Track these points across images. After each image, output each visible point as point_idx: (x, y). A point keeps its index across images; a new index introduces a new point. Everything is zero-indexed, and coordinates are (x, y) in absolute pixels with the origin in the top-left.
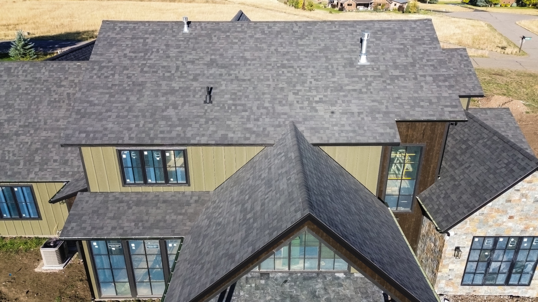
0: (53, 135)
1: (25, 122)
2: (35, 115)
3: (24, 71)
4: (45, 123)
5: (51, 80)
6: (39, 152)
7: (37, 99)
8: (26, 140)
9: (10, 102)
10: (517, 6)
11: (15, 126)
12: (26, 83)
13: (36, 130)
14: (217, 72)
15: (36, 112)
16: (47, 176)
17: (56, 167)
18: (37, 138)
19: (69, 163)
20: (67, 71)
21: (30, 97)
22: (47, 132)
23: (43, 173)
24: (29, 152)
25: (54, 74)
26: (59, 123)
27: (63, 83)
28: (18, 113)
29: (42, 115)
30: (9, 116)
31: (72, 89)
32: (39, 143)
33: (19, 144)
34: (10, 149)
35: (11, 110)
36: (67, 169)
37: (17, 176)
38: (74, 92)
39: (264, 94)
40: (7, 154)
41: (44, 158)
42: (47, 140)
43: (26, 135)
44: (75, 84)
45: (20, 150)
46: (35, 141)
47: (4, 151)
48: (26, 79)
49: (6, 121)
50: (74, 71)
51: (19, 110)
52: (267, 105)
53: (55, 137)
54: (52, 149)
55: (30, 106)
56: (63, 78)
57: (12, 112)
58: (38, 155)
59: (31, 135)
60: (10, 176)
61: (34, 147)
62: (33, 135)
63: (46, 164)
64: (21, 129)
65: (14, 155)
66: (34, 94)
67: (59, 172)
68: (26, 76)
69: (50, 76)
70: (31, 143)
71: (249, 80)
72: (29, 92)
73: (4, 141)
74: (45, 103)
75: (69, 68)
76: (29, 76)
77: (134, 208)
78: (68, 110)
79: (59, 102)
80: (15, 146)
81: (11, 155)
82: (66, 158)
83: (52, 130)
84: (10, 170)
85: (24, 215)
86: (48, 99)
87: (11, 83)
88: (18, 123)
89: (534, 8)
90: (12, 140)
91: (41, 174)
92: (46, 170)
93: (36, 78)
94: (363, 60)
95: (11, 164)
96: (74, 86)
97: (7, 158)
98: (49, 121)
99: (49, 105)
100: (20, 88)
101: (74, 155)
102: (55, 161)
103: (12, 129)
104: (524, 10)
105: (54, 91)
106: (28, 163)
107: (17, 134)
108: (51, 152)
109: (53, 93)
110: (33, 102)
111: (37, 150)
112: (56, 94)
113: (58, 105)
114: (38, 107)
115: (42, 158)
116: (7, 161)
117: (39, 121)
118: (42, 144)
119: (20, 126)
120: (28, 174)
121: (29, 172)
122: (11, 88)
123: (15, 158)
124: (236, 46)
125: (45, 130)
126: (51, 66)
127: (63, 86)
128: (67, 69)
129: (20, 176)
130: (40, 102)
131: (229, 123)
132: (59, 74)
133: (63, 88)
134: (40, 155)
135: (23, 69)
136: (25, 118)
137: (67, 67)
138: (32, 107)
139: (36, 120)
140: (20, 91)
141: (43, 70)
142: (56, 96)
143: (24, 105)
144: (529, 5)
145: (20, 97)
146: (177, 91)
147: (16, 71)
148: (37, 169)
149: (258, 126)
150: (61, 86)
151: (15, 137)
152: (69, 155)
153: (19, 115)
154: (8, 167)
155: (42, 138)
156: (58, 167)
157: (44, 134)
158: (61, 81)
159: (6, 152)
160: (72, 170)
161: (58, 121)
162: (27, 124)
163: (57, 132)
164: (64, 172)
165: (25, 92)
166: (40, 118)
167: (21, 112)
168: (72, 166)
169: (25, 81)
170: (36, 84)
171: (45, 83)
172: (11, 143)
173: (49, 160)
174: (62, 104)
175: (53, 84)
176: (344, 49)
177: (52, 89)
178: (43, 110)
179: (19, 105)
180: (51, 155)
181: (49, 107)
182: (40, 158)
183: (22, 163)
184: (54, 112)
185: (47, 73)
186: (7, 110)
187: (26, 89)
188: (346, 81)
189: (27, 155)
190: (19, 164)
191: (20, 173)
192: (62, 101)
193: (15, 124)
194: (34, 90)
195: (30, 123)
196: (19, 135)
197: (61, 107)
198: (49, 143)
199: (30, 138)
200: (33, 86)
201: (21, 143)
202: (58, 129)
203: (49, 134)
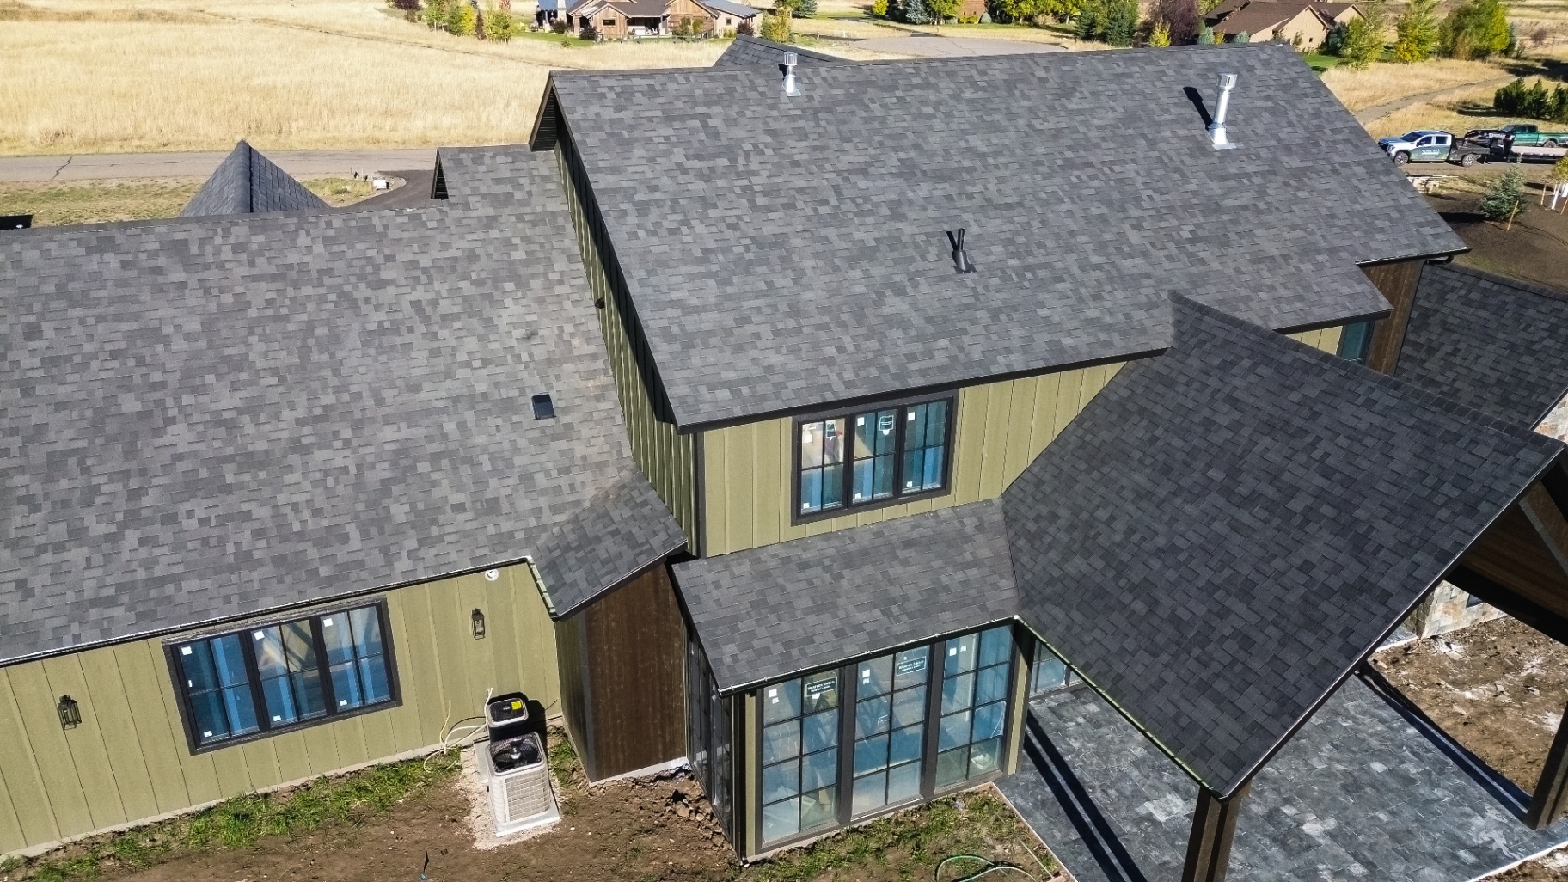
0: (420, 432)
1: (310, 409)
2: (334, 381)
3: (237, 248)
4: (380, 402)
5: (339, 266)
6: (396, 490)
7: (321, 331)
8: (339, 462)
9: (228, 351)
11: (282, 425)
12: (263, 285)
13: (357, 426)
15: (336, 372)
16: (453, 557)
17: (468, 526)
18: (372, 449)
19: (505, 508)
20: (384, 235)
21: (291, 327)
22: (395, 427)
23: (434, 551)
24: (363, 497)
25: (344, 248)
26: (423, 395)
27: (384, 275)
28: (274, 381)
29: (357, 378)
30: (243, 394)
31: (420, 288)
32: (386, 465)
33: (318, 476)
34: (295, 499)
35: (243, 376)
36: (506, 526)
37: (353, 576)
38: (431, 296)
39: (1072, 234)
40: (291, 515)
42: (403, 451)
43: (329, 447)
44: (425, 271)
45: (330, 494)
46: (370, 459)
47: (275, 507)
48: (255, 272)
49: (240, 411)
50: (406, 235)
51: (274, 372)
52: (1095, 259)
53: (429, 439)
54: (435, 476)
56: (380, 260)
57: (251, 383)
58: (397, 501)
59: (347, 442)
60: (330, 581)
61: (373, 477)
62: (355, 442)
63: (434, 521)
64: (306, 430)
65: (317, 513)
66: (304, 317)
67: (482, 539)
68: (252, 263)
69: (337, 257)
70: (359, 467)
72: (284, 311)
73: (262, 475)
74: (354, 340)
75: (386, 227)
76: (260, 261)
78: (434, 353)
79: (395, 330)
80: (307, 485)
81: (306, 515)
82: (489, 494)
83: (410, 418)
84: (324, 560)
85: (343, 703)
86: (356, 326)
87: (207, 291)
88: (286, 414)
90: (290, 468)
91: (430, 554)
92: (440, 539)
93: (291, 266)
94: (1220, 138)
95: (320, 543)
96: (424, 279)
97: (297, 527)
98: (388, 394)
99: (365, 344)
100: (249, 304)
101: (511, 481)
102: (459, 508)
103: (274, 436)
105: (367, 300)
106: (373, 531)
107: (296, 446)
108: (435, 484)
109: (364, 309)
110: (311, 342)
111: (386, 484)
112: (377, 308)
113: (398, 340)
114: (332, 356)
115: (413, 506)
116: (301, 536)
117: (358, 396)
118: (394, 465)
119: (298, 421)
120: (389, 564)
121: (390, 560)
122: (213, 307)
123: (325, 523)
125: (387, 423)
126: (322, 224)
127: (390, 282)
128: (379, 229)
129: (364, 575)
130: (335, 339)
131: (1042, 312)
132: (360, 246)
133: (391, 290)
134: (404, 499)
135: (232, 240)
136: (304, 396)
137: (376, 221)
138: (315, 357)
139: (346, 397)
140: (252, 313)
141: (303, 240)
142: (381, 316)
143: (283, 354)
144: (1017, 19)
145: (259, 330)
146: (875, 249)
147: (209, 249)
148: (412, 544)
150: (382, 284)
151: (295, 459)
152: (494, 482)
153: (281, 389)
154: (313, 553)
155: (388, 447)
156: (475, 524)
157: (388, 433)
158: (377, 268)
159: (287, 510)
160: (522, 525)
161: (416, 388)
162: (318, 411)
163: (427, 422)
164: (500, 535)
165: (270, 312)
166: (354, 389)
167: (282, 380)
168: (515, 515)
169: (255, 278)
170: (296, 286)
171: (327, 280)
172: (289, 478)
173: (439, 510)
174: (408, 338)
175: (353, 279)
176: (1167, 117)
177: (356, 295)
178: (355, 361)
179: (265, 355)
180: (436, 493)
181: (372, 351)
182: (407, 508)
183: (353, 531)
184: (393, 364)
185: (319, 248)
186: (231, 377)
187: (270, 303)
188: (1216, 188)
189: (361, 507)
190: (345, 539)
191: (361, 564)
192: (403, 329)
193: (276, 416)
194: (298, 304)
195: (326, 408)
196: (306, 450)
197: (408, 347)
198: (417, 460)
199: (347, 452)
200: (291, 292)
201: (326, 473)
202: (428, 412)
203: (406, 433)
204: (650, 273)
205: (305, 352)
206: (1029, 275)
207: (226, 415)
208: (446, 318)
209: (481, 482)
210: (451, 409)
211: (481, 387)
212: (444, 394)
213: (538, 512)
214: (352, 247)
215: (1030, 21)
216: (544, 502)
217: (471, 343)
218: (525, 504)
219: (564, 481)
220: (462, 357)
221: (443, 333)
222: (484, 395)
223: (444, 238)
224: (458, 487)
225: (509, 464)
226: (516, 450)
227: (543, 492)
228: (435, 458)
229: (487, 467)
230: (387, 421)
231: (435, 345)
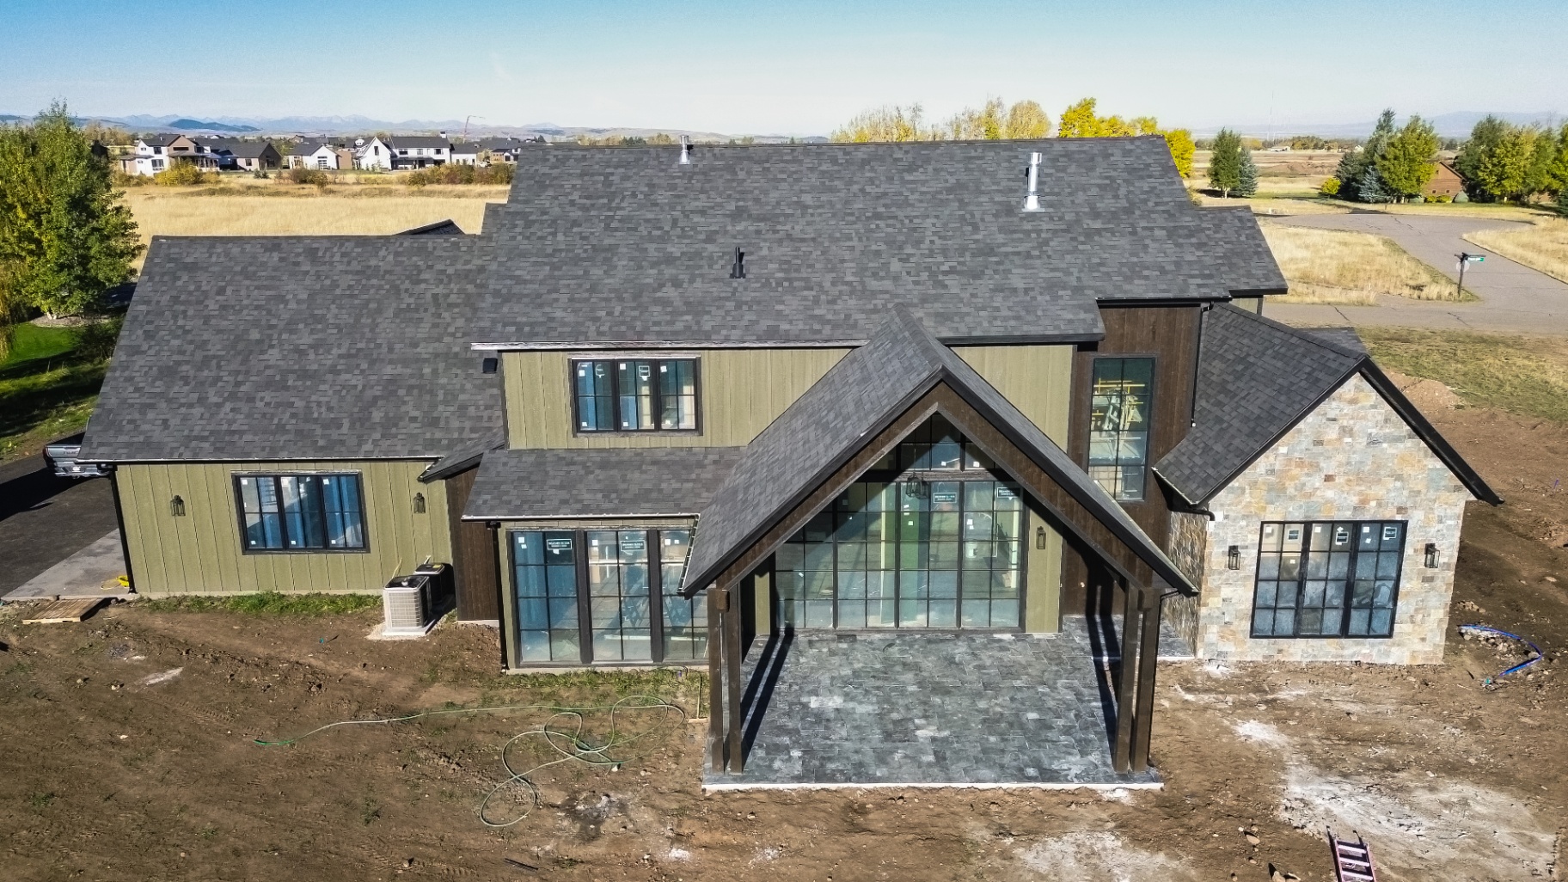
0: (408, 371)
1: (349, 349)
2: (369, 335)
3: (343, 255)
4: (391, 350)
5: (398, 269)
6: (380, 403)
7: (373, 306)
8: (354, 382)
9: (316, 312)
10: (1471, 200)
11: (330, 357)
12: (350, 277)
13: (372, 363)
14: (750, 228)
15: (372, 330)
16: (398, 448)
17: (415, 431)
18: (376, 377)
19: (442, 424)
20: (431, 253)
21: (356, 302)
22: (394, 366)
23: (388, 442)
24: (359, 404)
25: (405, 259)
26: (418, 350)
27: (423, 276)
28: (335, 331)
29: (383, 335)
30: (316, 337)
31: (441, 286)
32: (380, 388)
33: (338, 388)
34: (321, 399)
35: (320, 326)
36: (438, 435)
37: (336, 449)
38: (445, 291)
39: (843, 261)
40: (315, 408)
41: (391, 415)
42: (393, 380)
43: (352, 372)
44: (449, 276)
45: (342, 399)
46: (372, 383)
47: (308, 402)
48: (349, 268)
49: (311, 346)
50: (445, 254)
51: (337, 326)
52: (849, 278)
53: (412, 376)
54: (406, 399)
55: (357, 321)
56: (424, 268)
57: (323, 331)
58: (378, 410)
59: (363, 371)
60: (322, 448)
61: (369, 394)
62: (367, 372)
63: (396, 425)
64: (342, 361)
65: (330, 409)
66: (366, 297)
67: (421, 441)
68: (349, 263)
69: (398, 263)
70: (364, 386)
71: (813, 240)
72: (356, 292)
73: (308, 383)
74: (390, 313)
75: (435, 248)
76: (354, 263)
77: (598, 472)
78: (435, 326)
79: (417, 310)
80: (330, 393)
81: (323, 409)
82: (435, 415)
83: (405, 362)
84: (323, 436)
85: (333, 542)
86: (394, 305)
87: (318, 277)
88: (335, 351)
90: (324, 382)
91: (385, 444)
92: (395, 436)
93: (369, 267)
94: (1032, 204)
95: (325, 426)
96: (445, 280)
97: (316, 415)
98: (397, 346)
99: (396, 315)
100: (338, 286)
101: (452, 409)
102: (413, 419)
103: (324, 362)
104: (1487, 209)
105: (407, 290)
106: (358, 425)
107: (334, 371)
108: (405, 403)
109: (404, 295)
110: (365, 311)
111: (376, 399)
112: (411, 295)
113: (417, 316)
114: (374, 320)
115: (387, 413)
116: (316, 421)
117: (380, 345)
118: (385, 389)
119: (340, 356)
120: (359, 445)
121: (361, 441)
122: (318, 286)
123: (332, 416)
124: (784, 185)
126: (398, 244)
127: (425, 281)
128: (430, 249)
129: (343, 449)
130: (379, 311)
131: (780, 307)
132: (415, 259)
133: (423, 286)
134: (383, 409)
135: (343, 250)
136: (349, 341)
137: (430, 245)
138: (363, 321)
139: (372, 345)
140: (338, 292)
141: (382, 253)
142: (412, 300)
143: (346, 316)
144: (1501, 197)
145: (338, 302)
146: (678, 258)
147: (328, 254)
148: (377, 436)
149: (835, 312)
150: (419, 282)
151: (329, 377)
152: (441, 408)
153: (337, 336)
154: (319, 431)
155: (385, 377)
156: (419, 431)
157: (389, 370)
158: (420, 272)
159: (314, 405)
161: (416, 345)
162: (353, 351)
163: (415, 366)
164: (432, 440)
165: (348, 292)
166: (378, 341)
167: (340, 331)
168: (447, 429)
169: (346, 272)
170: (368, 279)
171: (387, 277)
172: (322, 387)
173: (401, 419)
174: (422, 315)
175: (403, 278)
177: (402, 287)
178: (385, 325)
179: (336, 317)
180: (403, 409)
181: (398, 321)
182: (382, 415)
183: (346, 423)
184: (408, 330)
185: (390, 258)
186: (313, 326)
187: (350, 287)
189: (356, 410)
190: (340, 426)
191: (342, 442)
192: (422, 309)
193: (329, 352)
194: (365, 289)
195: (359, 350)
196: (338, 373)
197: (421, 320)
198: (400, 387)
199: (360, 377)
200: (364, 282)
201: (344, 387)
202: (417, 360)
203: (399, 370)
204: (510, 259)
206: (786, 284)
207: (302, 347)
208: (451, 306)
209: (434, 406)
210: (432, 360)
211: (456, 349)
212: (431, 350)
213: (462, 430)
214: (409, 259)
215: (1517, 200)
216: (468, 424)
217: (460, 322)
218: (455, 424)
219: (486, 414)
220: (452, 329)
221: (446, 315)
222: (456, 354)
223: (468, 257)
224: (416, 407)
225: (455, 397)
226: (463, 390)
227: (470, 418)
228: (410, 388)
229: (441, 397)
230: (391, 362)
231: (437, 321)
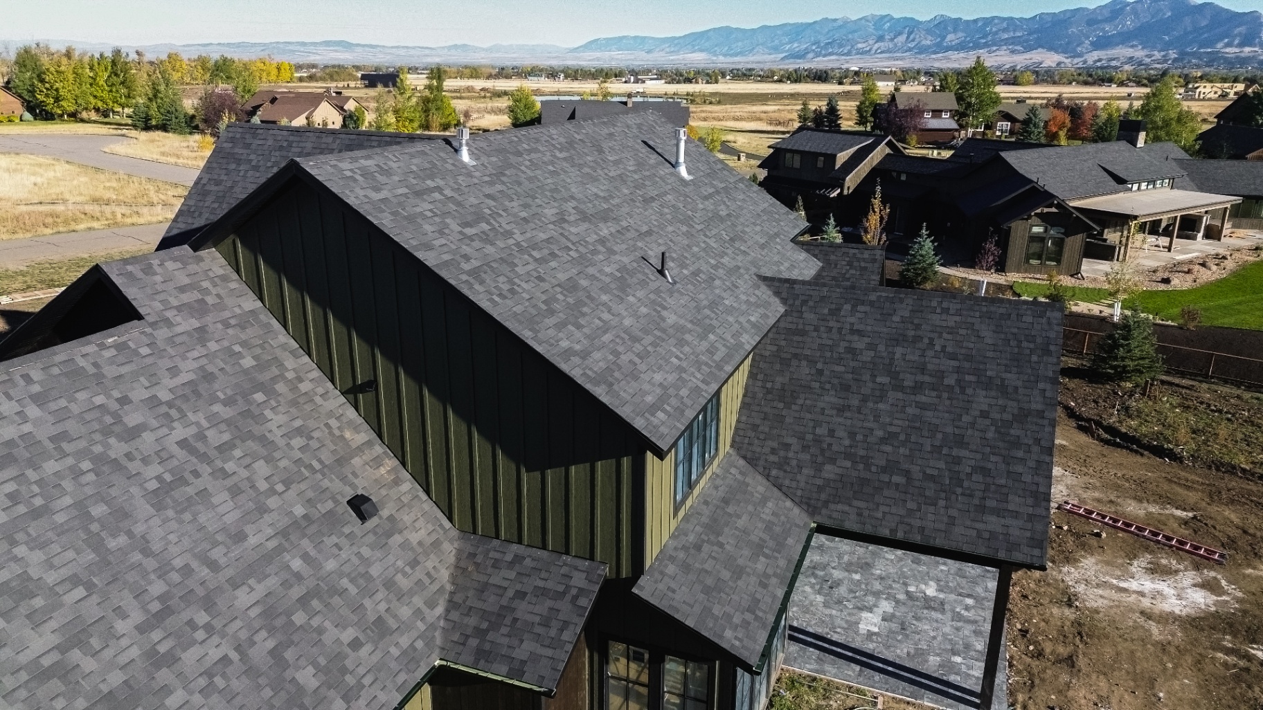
0: (273, 582)
1: (143, 607)
2: (151, 564)
4: (214, 566)
6: (289, 654)
7: (98, 510)
8: (215, 654)
10: (35, 119)
11: (124, 642)
13: (207, 604)
15: (146, 552)
16: (381, 697)
17: (375, 658)
18: (238, 624)
19: (393, 624)
20: (100, 376)
21: (60, 518)
22: (245, 589)
23: (362, 701)
24: (262, 681)
25: (63, 403)
26: (253, 541)
27: (130, 422)
28: (80, 592)
29: (174, 550)
30: (53, 624)
31: (177, 425)
32: (263, 634)
33: (202, 682)
35: (38, 602)
36: (405, 641)
38: (192, 430)
39: (689, 247)
41: (322, 661)
42: (270, 612)
43: (193, 643)
44: (170, 404)
45: (229, 695)
46: (243, 635)
49: (62, 649)
50: (124, 370)
51: (75, 581)
52: (712, 261)
53: (286, 584)
54: (315, 622)
56: (114, 406)
57: (54, 606)
58: (298, 668)
59: (208, 628)
61: (259, 654)
62: (217, 624)
63: (344, 671)
64: (156, 635)
66: (68, 500)
67: (394, 665)
69: (62, 416)
70: (238, 648)
72: (38, 502)
74: (143, 508)
75: (96, 365)
78: (235, 492)
79: (181, 481)
80: (198, 699)
82: (372, 617)
83: (254, 571)
86: (135, 491)
88: (121, 626)
89: (76, 122)
90: (166, 690)
91: (361, 706)
92: (360, 686)
93: (13, 443)
96: (174, 413)
98: (217, 554)
99: (159, 507)
101: (380, 596)
102: (356, 644)
103: (123, 659)
104: (50, 126)
105: (129, 456)
107: (156, 660)
108: (320, 631)
109: (134, 467)
110: (95, 527)
111: (276, 655)
112: (145, 461)
113: (190, 490)
114: (130, 534)
115: (314, 664)
118: (272, 631)
119: (142, 629)
125: (236, 587)
126: (19, 381)
127: (141, 427)
128: (91, 370)
130: (121, 514)
131: (727, 302)
132: (81, 396)
133: (148, 437)
134: (302, 662)
136: (128, 595)
137: (81, 362)
138: (112, 544)
139: (175, 577)
141: (6, 407)
142: (154, 470)
143: (70, 554)
144: (61, 116)
145: (21, 537)
146: (624, 278)
150: (133, 433)
151: (164, 676)
152: (367, 603)
153: (95, 599)
155: (253, 613)
156: (379, 654)
157: (244, 598)
158: (117, 416)
160: (415, 634)
161: (240, 537)
162: (155, 607)
163: (271, 569)
164: (404, 653)
165: (22, 509)
166: (178, 563)
167: (90, 587)
168: (404, 626)
170: (34, 465)
171: (67, 447)
172: (172, 701)
173: (340, 656)
174: (199, 484)
175: (98, 437)
176: (652, 162)
177: (113, 454)
178: (159, 532)
179: (49, 565)
180: (328, 638)
181: (170, 513)
182: (310, 670)
184: (202, 519)
185: (33, 411)
186: (23, 610)
188: (709, 205)
189: (268, 693)
192: (188, 476)
193: (111, 635)
194: (50, 487)
195: (162, 598)
196: (171, 660)
197: (203, 494)
198: (289, 613)
199: (216, 639)
200: (32, 475)
201: (209, 674)
202: (269, 557)
203: (260, 590)
205: (96, 544)
207: (46, 662)
208: (224, 449)
209: (359, 608)
210: (287, 545)
211: (299, 511)
212: (270, 531)
213: (418, 613)
214: (72, 400)
215: (74, 116)
216: (418, 601)
217: (261, 468)
218: (405, 612)
219: (419, 574)
220: (263, 486)
221: (230, 466)
222: (305, 517)
223: (165, 363)
224: (341, 625)
225: (367, 576)
226: (366, 562)
227: (411, 593)
228: (303, 601)
229: (353, 590)
230: (235, 584)
231: (229, 482)
